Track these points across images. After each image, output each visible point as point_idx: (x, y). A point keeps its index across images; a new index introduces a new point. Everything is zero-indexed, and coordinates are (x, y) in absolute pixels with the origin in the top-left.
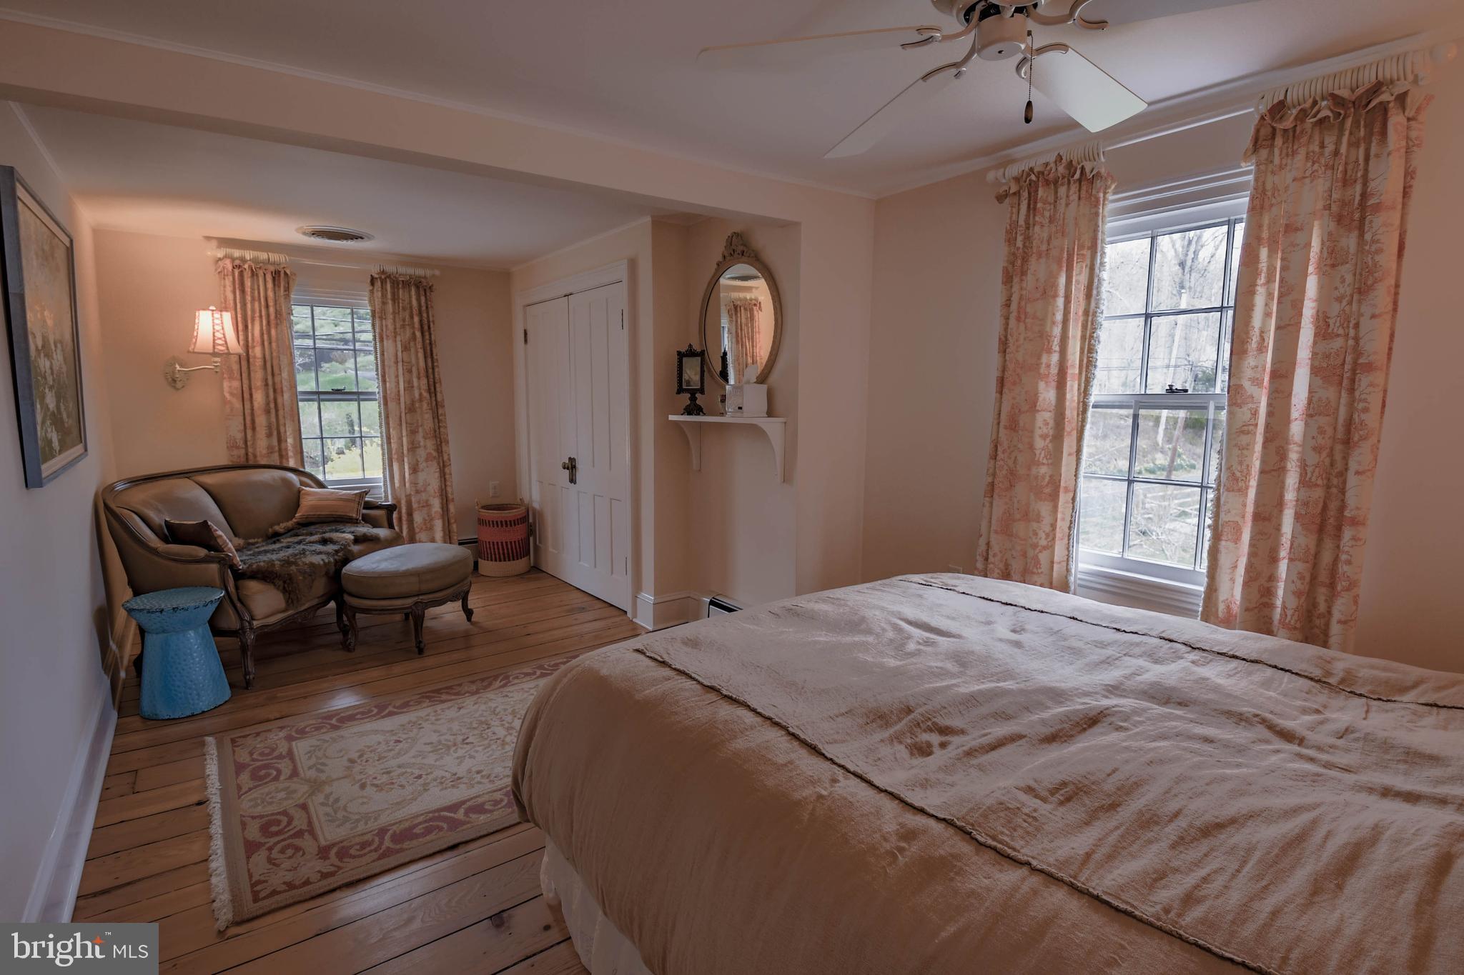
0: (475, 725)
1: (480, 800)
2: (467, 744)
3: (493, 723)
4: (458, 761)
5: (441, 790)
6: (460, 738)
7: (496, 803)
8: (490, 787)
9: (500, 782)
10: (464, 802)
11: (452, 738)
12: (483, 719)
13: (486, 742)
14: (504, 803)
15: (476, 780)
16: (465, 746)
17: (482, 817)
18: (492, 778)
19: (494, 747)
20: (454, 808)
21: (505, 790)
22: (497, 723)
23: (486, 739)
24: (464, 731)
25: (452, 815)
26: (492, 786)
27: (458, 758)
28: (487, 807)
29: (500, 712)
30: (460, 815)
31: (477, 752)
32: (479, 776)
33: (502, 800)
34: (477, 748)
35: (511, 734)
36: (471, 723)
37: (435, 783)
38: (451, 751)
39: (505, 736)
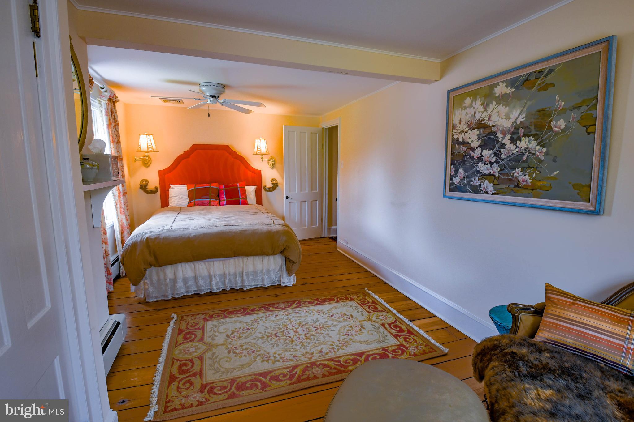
0: (312, 337)
1: (309, 305)
2: (315, 327)
3: (303, 336)
4: (318, 320)
5: (323, 310)
6: (318, 331)
7: (304, 303)
8: (307, 309)
9: (302, 309)
10: (315, 305)
11: (322, 332)
12: (308, 341)
13: (307, 327)
14: (302, 303)
15: (311, 311)
16: (316, 326)
17: (309, 300)
18: (306, 311)
19: (304, 323)
20: (317, 304)
21: (301, 306)
22: (301, 336)
23: (307, 328)
24: (317, 335)
25: (318, 302)
26: (306, 308)
27: (319, 321)
28: (307, 303)
29: (300, 343)
30: (315, 302)
31: (311, 322)
32: (310, 313)
33: (303, 304)
34: (311, 324)
35: (296, 328)
36: (314, 339)
37: (326, 312)
38: (322, 325)
39: (298, 328)
